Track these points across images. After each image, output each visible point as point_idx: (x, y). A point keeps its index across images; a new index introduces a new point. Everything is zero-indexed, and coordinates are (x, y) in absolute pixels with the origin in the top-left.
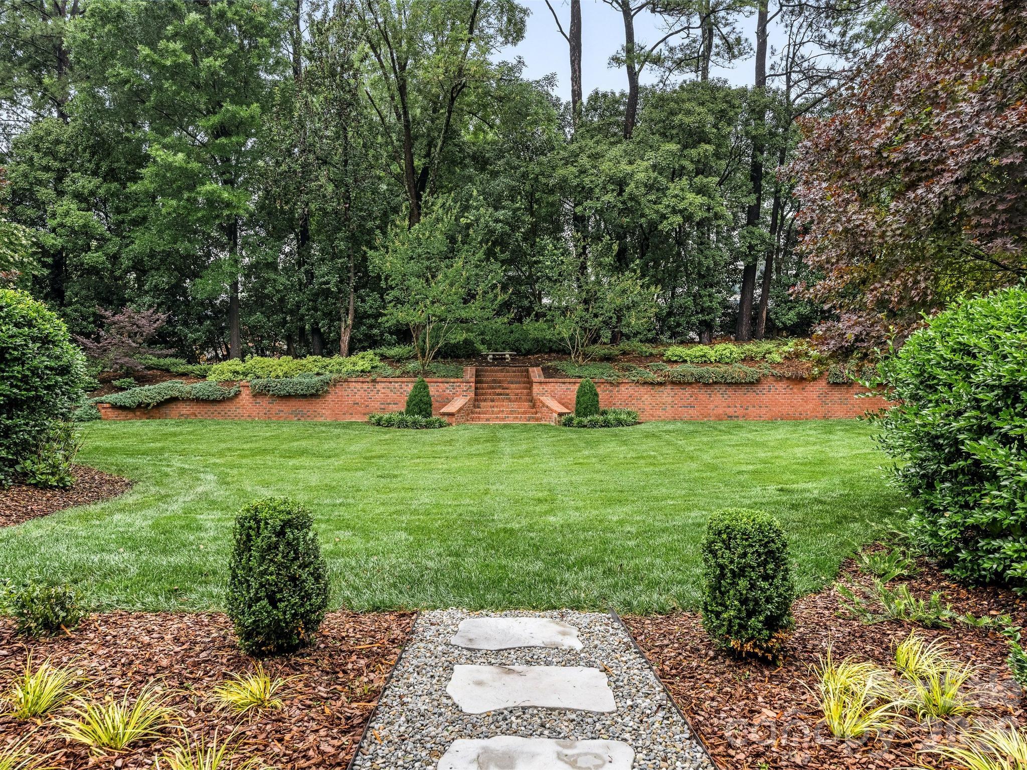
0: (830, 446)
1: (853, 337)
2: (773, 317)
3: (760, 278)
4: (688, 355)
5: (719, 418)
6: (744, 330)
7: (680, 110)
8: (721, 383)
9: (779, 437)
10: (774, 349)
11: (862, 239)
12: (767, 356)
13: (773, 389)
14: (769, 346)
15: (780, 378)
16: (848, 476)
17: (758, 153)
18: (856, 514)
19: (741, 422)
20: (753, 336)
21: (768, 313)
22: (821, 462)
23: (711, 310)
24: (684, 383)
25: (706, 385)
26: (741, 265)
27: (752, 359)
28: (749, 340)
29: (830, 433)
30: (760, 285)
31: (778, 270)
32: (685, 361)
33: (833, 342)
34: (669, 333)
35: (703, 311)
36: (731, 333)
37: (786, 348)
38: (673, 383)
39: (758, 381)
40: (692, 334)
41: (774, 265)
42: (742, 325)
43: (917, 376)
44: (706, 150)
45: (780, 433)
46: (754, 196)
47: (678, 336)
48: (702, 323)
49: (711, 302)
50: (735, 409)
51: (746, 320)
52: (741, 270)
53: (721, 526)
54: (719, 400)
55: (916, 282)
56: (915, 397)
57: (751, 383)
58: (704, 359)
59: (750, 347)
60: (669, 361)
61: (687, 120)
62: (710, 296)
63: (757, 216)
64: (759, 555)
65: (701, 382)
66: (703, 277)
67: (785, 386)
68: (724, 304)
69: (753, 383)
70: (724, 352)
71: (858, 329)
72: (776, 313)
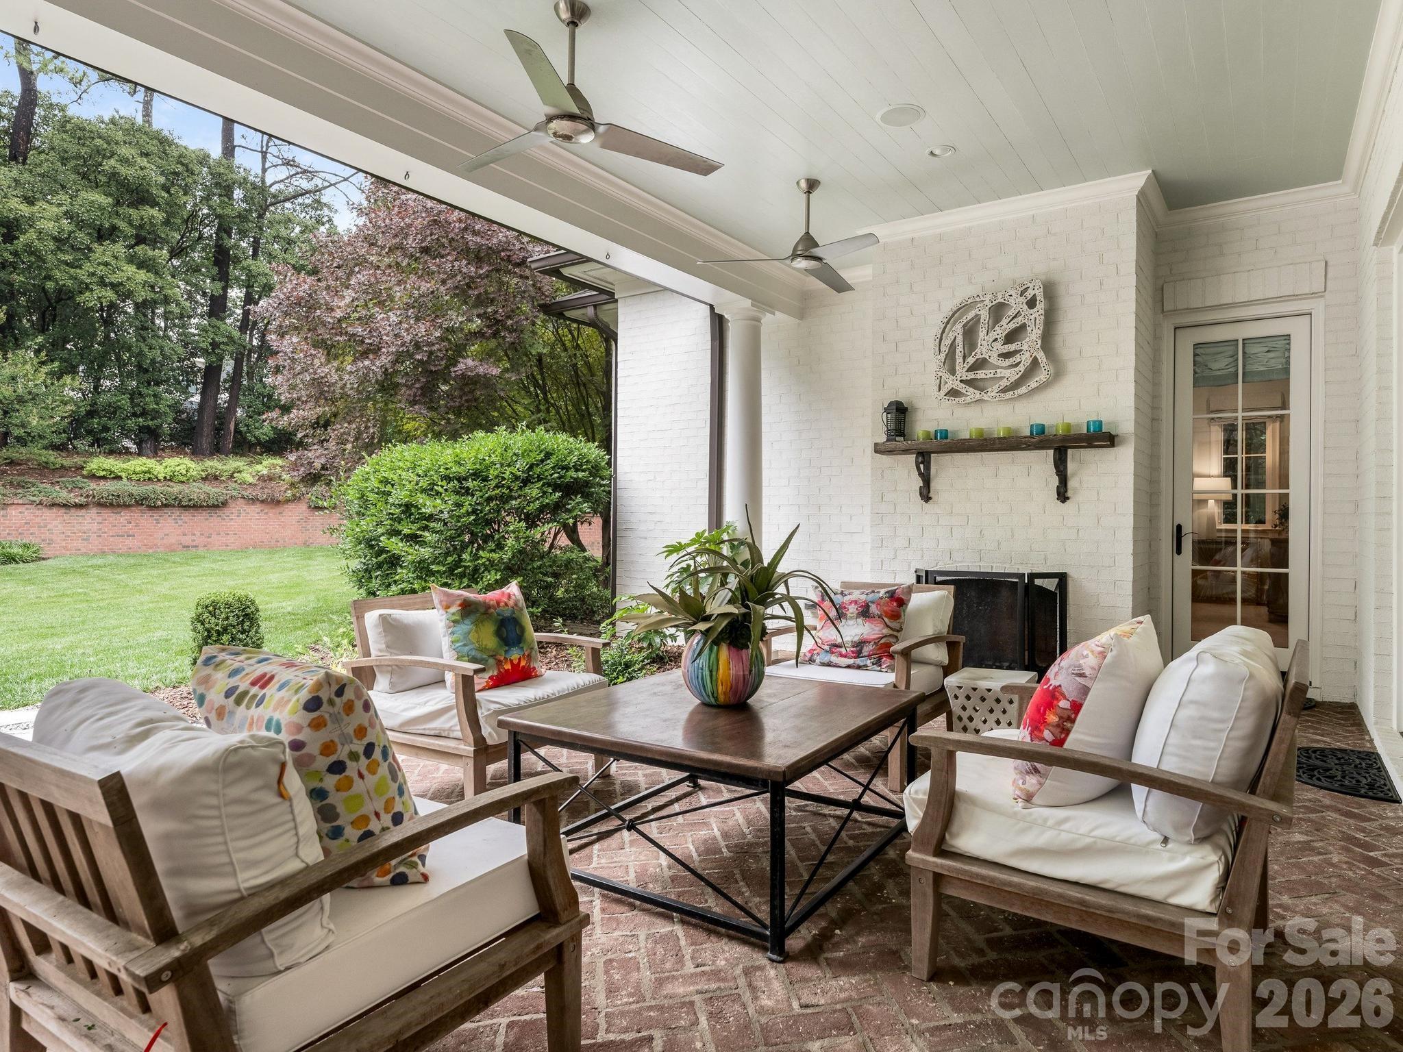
0: (308, 571)
1: (319, 466)
2: (244, 429)
3: (225, 381)
4: (123, 470)
5: (171, 549)
6: (205, 442)
7: (113, 155)
8: (173, 506)
9: (250, 565)
10: (245, 468)
11: (326, 389)
12: (235, 475)
13: (243, 514)
14: (238, 464)
15: (253, 500)
16: (323, 594)
17: (225, 236)
18: (325, 618)
19: (201, 552)
20: (217, 449)
21: (237, 425)
22: (298, 585)
23: (156, 414)
24: (119, 506)
25: (150, 507)
26: (200, 362)
27: (216, 478)
28: (212, 454)
29: (310, 558)
30: (226, 389)
31: (250, 375)
32: (119, 478)
33: (303, 469)
34: (90, 439)
35: (144, 413)
36: (186, 444)
37: (259, 467)
38: (100, 505)
39: (225, 504)
40: (127, 443)
41: (245, 368)
42: (202, 436)
43: (360, 498)
44: (153, 216)
45: (253, 562)
46: (219, 285)
47: (102, 443)
48: (142, 429)
49: (157, 404)
50: (194, 538)
51: (207, 430)
52: (199, 370)
53: (208, 602)
54: (170, 526)
55: (367, 428)
56: (358, 513)
57: (216, 507)
58: (147, 476)
59: (214, 464)
60: (93, 477)
61: (123, 170)
62: (155, 396)
63: (223, 307)
64: (239, 618)
65: (144, 503)
66: (146, 371)
67: (258, 510)
68: (176, 408)
69: (217, 506)
70: (177, 469)
71: (323, 461)
72: (247, 426)
